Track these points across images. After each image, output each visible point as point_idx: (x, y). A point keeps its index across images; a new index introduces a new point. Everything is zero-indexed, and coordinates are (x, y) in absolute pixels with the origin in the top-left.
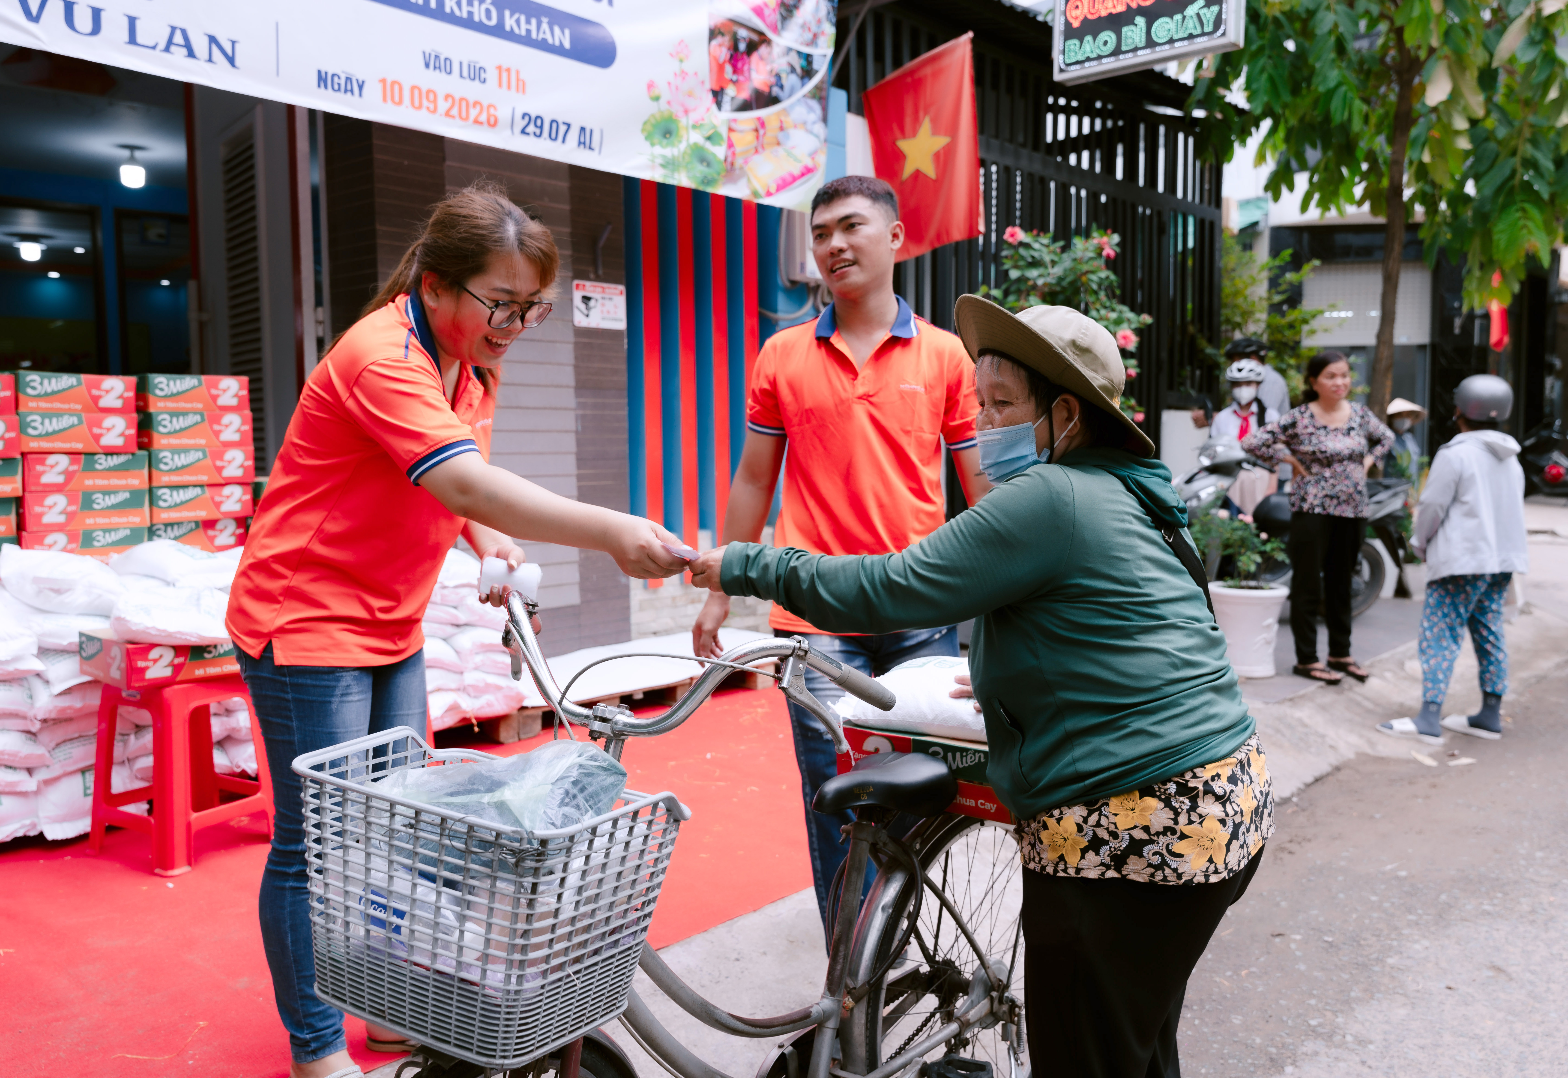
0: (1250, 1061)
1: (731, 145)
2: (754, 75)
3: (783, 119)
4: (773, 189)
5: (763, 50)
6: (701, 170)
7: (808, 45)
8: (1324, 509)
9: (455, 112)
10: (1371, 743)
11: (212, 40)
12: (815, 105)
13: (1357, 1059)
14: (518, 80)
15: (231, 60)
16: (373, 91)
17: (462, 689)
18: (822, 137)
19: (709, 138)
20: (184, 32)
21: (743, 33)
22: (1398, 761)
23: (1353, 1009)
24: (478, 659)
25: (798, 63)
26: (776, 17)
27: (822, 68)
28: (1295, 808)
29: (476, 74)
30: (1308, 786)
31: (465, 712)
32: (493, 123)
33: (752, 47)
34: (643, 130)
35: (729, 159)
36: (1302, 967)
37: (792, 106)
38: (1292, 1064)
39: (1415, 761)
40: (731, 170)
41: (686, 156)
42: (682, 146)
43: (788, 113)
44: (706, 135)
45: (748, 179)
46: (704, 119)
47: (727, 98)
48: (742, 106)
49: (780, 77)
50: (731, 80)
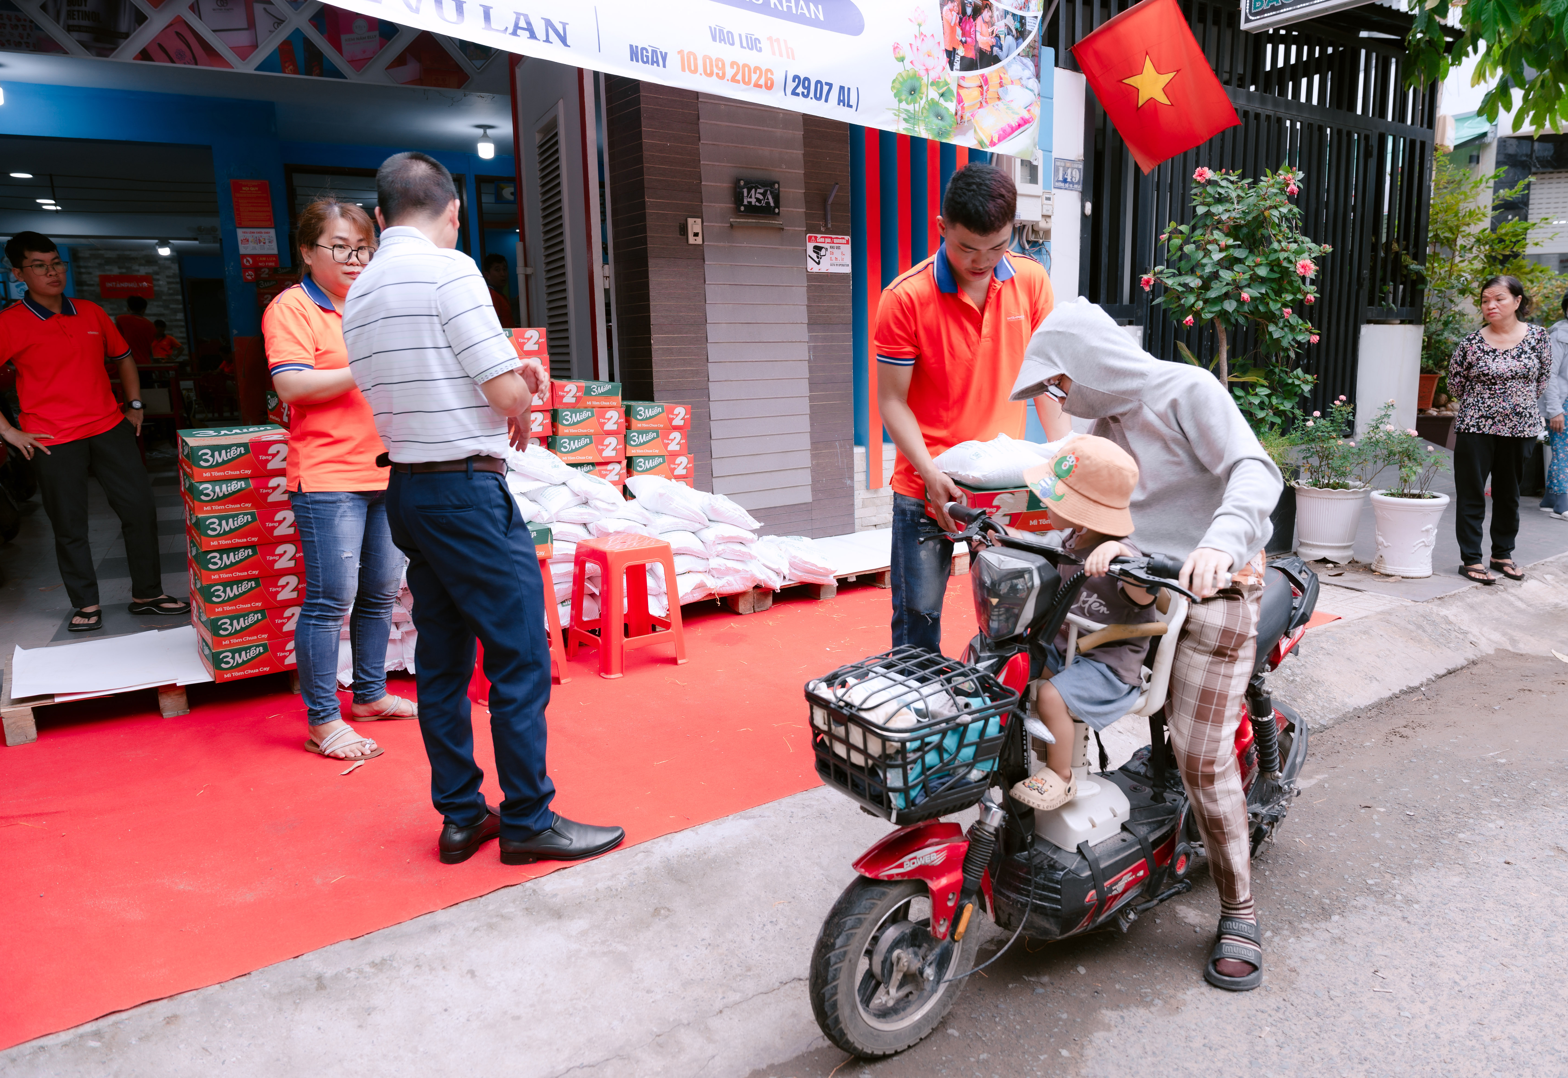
0: (1303, 908)
1: (960, 101)
2: (979, 36)
3: (1002, 75)
4: (995, 140)
5: (986, 14)
6: (936, 123)
7: (1021, 9)
8: (1479, 429)
9: (739, 77)
10: (1513, 641)
11: (549, 23)
12: (1029, 62)
13: (1400, 914)
14: (786, 48)
15: (563, 40)
16: (674, 62)
17: (708, 572)
18: (1036, 92)
19: (942, 95)
20: (527, 18)
22: (1536, 658)
23: (1411, 874)
24: (720, 548)
25: (1014, 25)
27: (1034, 28)
28: (1422, 696)
29: (753, 44)
30: (1440, 677)
31: (710, 589)
32: (769, 87)
33: (977, 11)
34: (893, 87)
35: (959, 113)
36: (1377, 835)
37: (1009, 64)
38: (1339, 914)
39: (1554, 659)
40: (960, 122)
41: (925, 111)
42: (923, 102)
43: (1007, 71)
44: (941, 91)
45: (975, 131)
46: (939, 78)
47: (958, 58)
48: (969, 65)
49: (999, 37)
50: (961, 41)
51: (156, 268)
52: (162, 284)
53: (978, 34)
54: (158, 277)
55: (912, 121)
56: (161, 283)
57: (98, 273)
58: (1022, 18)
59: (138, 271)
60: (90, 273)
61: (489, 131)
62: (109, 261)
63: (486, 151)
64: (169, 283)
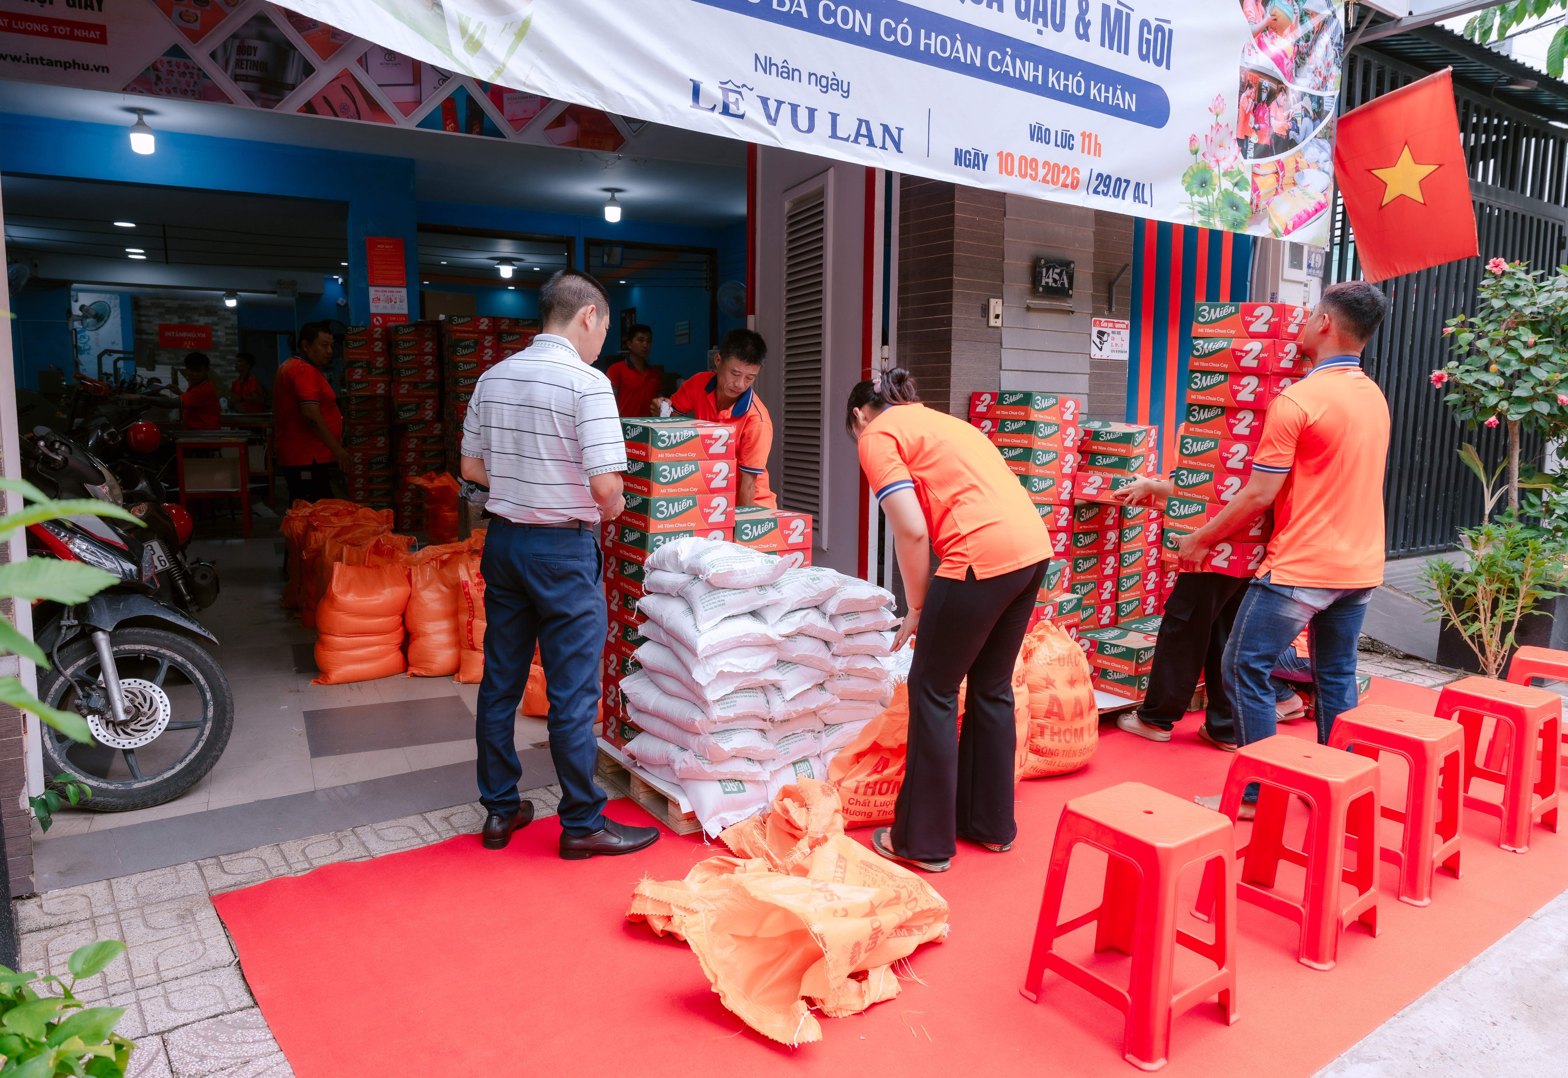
1: (1255, 189)
2: (1273, 122)
3: (1298, 160)
4: (1290, 227)
5: (1280, 98)
6: (1231, 214)
7: (1318, 89)
9: (1049, 177)
11: (886, 129)
12: (1326, 144)
14: (1096, 144)
15: (897, 145)
16: (993, 163)
19: (1236, 185)
20: (867, 123)
21: (1266, 83)
25: (1310, 106)
26: (1289, 65)
27: (1331, 108)
29: (1066, 141)
32: (1074, 186)
33: (1272, 96)
34: (1184, 181)
35: (1255, 202)
40: (1256, 211)
41: (1219, 202)
42: (1216, 194)
43: (1303, 155)
44: (1235, 181)
45: (1270, 219)
46: (1232, 168)
47: (1251, 146)
48: (1264, 152)
49: (1296, 121)
50: (1254, 128)
51: (215, 319)
52: (220, 335)
53: (1272, 120)
54: (217, 328)
55: (1207, 213)
56: (219, 333)
57: (158, 322)
58: (1320, 98)
59: (198, 321)
60: (150, 322)
61: (617, 195)
62: (170, 311)
63: (613, 215)
64: (227, 334)
